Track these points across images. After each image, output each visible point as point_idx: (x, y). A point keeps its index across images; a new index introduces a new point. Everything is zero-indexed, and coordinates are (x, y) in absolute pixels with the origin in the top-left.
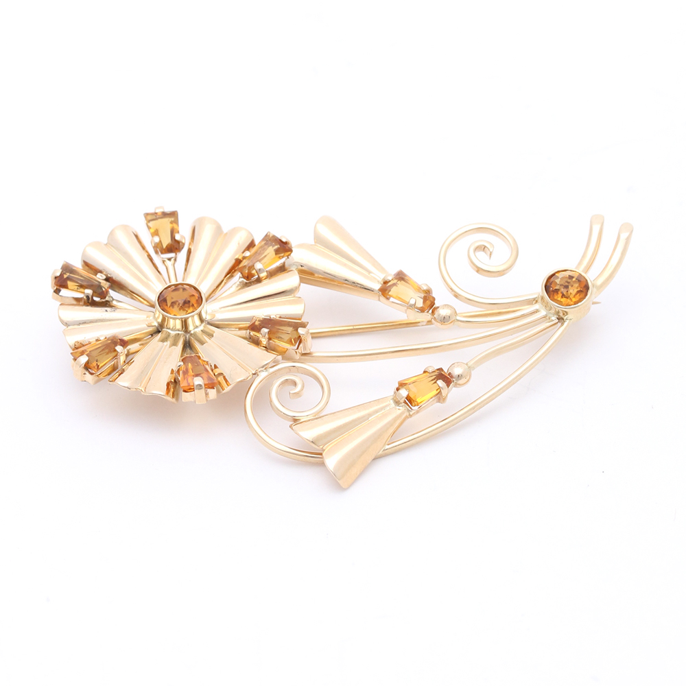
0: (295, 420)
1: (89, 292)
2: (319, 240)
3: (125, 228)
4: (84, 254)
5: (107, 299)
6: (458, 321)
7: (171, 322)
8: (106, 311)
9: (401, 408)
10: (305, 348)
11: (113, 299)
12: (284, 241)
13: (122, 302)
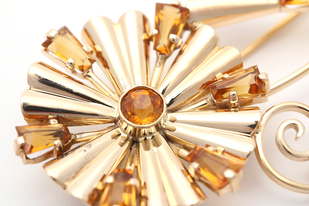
1: (58, 142)
10: (268, 88)
12: (176, 3)
13: (83, 133)
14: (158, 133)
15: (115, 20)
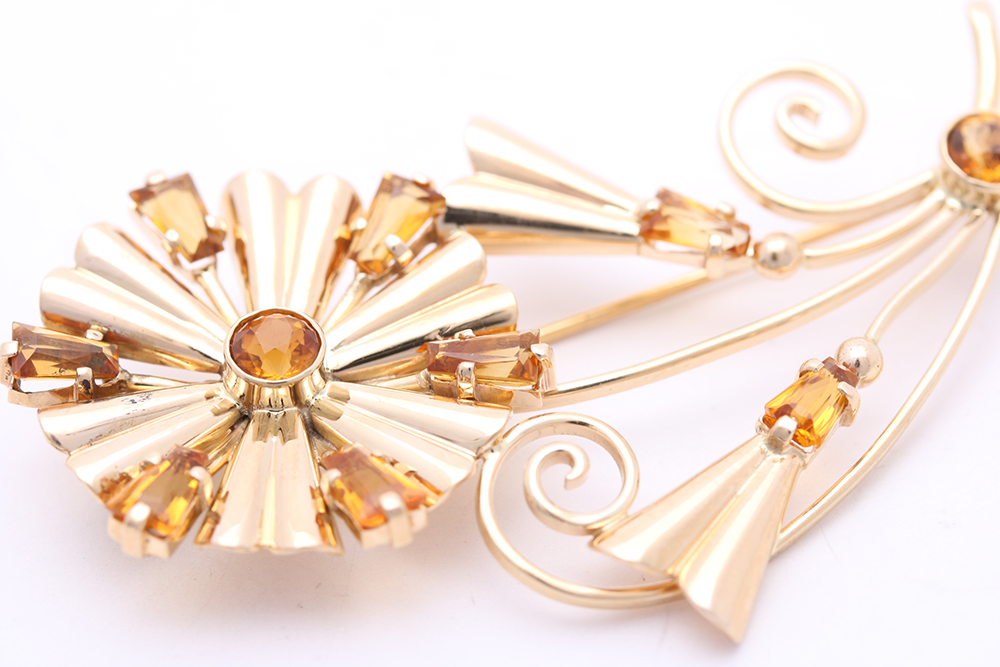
0: (595, 533)
1: (85, 372)
2: (480, 164)
3: (102, 226)
4: (43, 300)
5: (120, 377)
6: (808, 257)
7: (267, 392)
8: (133, 402)
9: (785, 456)
10: (549, 382)
11: (131, 376)
12: (422, 181)
13: (149, 376)
14: (296, 408)
15: (294, 186)
